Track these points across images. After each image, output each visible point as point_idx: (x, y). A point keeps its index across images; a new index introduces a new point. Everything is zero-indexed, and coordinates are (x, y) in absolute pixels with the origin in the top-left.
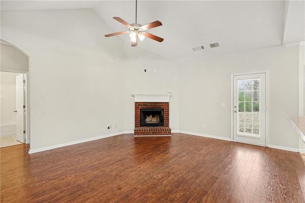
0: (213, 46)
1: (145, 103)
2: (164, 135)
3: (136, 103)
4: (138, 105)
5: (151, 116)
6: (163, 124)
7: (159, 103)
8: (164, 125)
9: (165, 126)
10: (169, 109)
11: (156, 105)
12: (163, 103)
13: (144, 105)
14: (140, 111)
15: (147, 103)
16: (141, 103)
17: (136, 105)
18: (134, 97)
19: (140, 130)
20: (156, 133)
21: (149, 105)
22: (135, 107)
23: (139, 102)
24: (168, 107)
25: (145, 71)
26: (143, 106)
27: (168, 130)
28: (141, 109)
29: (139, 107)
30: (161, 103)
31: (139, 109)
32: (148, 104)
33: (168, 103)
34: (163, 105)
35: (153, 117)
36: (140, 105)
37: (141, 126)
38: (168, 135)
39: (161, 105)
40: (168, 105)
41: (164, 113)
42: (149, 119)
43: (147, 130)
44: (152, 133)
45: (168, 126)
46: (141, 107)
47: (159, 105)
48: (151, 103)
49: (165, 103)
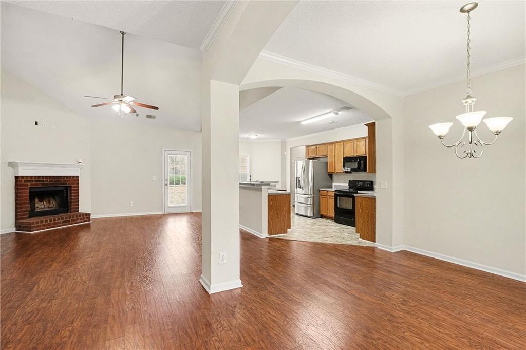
0: (149, 117)
1: (39, 177)
2: (81, 222)
4: (25, 181)
6: (69, 209)
7: (64, 177)
8: (72, 210)
9: (74, 212)
10: (78, 187)
11: (58, 181)
12: (70, 177)
13: (36, 181)
14: (28, 191)
17: (16, 181)
18: (14, 167)
20: (69, 221)
21: (46, 181)
23: (27, 177)
24: (78, 183)
25: (36, 123)
26: (34, 183)
27: (87, 215)
28: (30, 188)
29: (28, 185)
30: (67, 177)
31: (26, 189)
32: (44, 179)
33: (77, 177)
34: (70, 181)
36: (28, 181)
37: (30, 217)
38: (87, 221)
39: (66, 181)
40: (78, 180)
41: (72, 191)
42: (40, 206)
44: (63, 222)
45: (78, 211)
46: (31, 185)
47: (64, 181)
48: (50, 177)
49: (73, 177)
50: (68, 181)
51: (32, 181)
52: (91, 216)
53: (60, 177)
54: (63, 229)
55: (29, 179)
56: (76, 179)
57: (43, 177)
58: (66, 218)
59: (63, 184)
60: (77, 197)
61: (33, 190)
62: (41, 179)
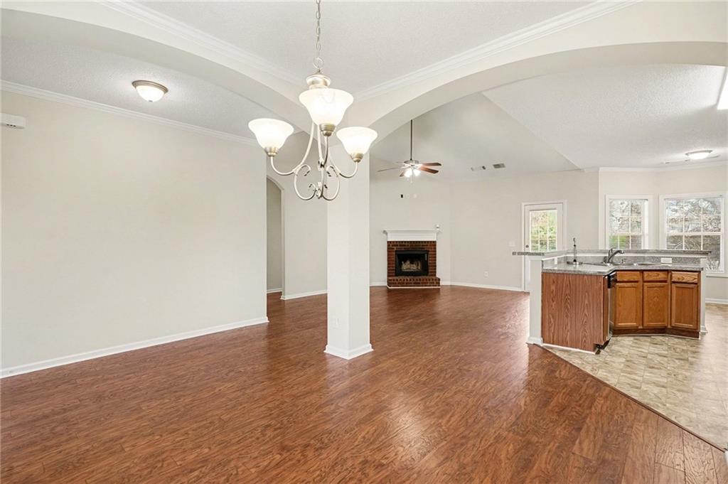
0: (497, 166)
1: (402, 242)
3: (389, 243)
4: (392, 246)
5: (408, 262)
6: (428, 272)
7: (422, 242)
8: (430, 274)
10: (435, 251)
12: (428, 242)
13: (400, 245)
14: (394, 253)
15: (405, 242)
16: (397, 242)
17: (388, 245)
18: (387, 234)
19: (397, 280)
20: (419, 283)
21: (408, 245)
22: (388, 248)
23: (394, 242)
24: (435, 248)
25: (402, 196)
26: (399, 247)
27: (436, 280)
28: (396, 251)
29: (394, 249)
30: (425, 242)
33: (434, 242)
34: (428, 246)
35: (412, 263)
36: (395, 245)
37: (396, 275)
38: (436, 286)
39: (425, 245)
40: (435, 245)
41: (429, 256)
42: (406, 266)
43: (407, 280)
44: (415, 283)
45: (435, 275)
46: (396, 248)
47: (422, 246)
48: (411, 242)
49: (431, 242)
51: (397, 246)
52: (441, 282)
53: (419, 242)
54: (414, 289)
55: (395, 244)
56: (433, 244)
58: (417, 280)
59: (421, 248)
61: (398, 253)
62: (403, 244)
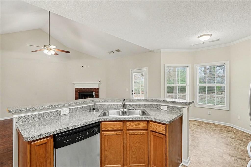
0: (117, 51)
1: (82, 88)
4: (77, 90)
7: (92, 88)
11: (89, 90)
13: (81, 90)
17: (75, 90)
18: (74, 84)
21: (84, 90)
22: (75, 92)
23: (78, 88)
25: (82, 67)
26: (80, 91)
29: (78, 92)
30: (93, 88)
31: (77, 93)
33: (98, 88)
34: (94, 90)
36: (78, 90)
40: (98, 90)
46: (79, 91)
47: (92, 90)
48: (86, 88)
50: (93, 90)
51: (79, 90)
53: (90, 88)
57: (83, 88)
59: (91, 91)
60: (98, 93)
61: (80, 94)
62: (82, 89)
